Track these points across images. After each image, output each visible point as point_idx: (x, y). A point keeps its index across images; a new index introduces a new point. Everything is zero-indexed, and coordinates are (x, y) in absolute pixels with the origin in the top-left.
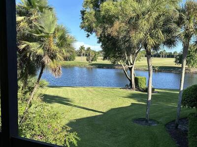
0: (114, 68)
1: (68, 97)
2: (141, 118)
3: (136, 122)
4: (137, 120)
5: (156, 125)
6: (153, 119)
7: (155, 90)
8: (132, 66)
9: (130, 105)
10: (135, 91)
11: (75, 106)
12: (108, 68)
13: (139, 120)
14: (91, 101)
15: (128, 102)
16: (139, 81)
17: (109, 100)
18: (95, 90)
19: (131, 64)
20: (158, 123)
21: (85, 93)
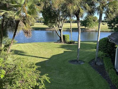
0: (46, 30)
1: (22, 50)
2: (73, 60)
3: (71, 63)
4: (71, 61)
5: (83, 63)
6: (81, 60)
7: (75, 42)
8: (61, 28)
9: (63, 52)
10: (63, 44)
11: (29, 56)
12: (42, 30)
13: (73, 61)
14: (39, 52)
15: (62, 51)
16: (66, 38)
17: (50, 50)
18: (38, 44)
19: (61, 27)
20: (84, 62)
21: (33, 47)
